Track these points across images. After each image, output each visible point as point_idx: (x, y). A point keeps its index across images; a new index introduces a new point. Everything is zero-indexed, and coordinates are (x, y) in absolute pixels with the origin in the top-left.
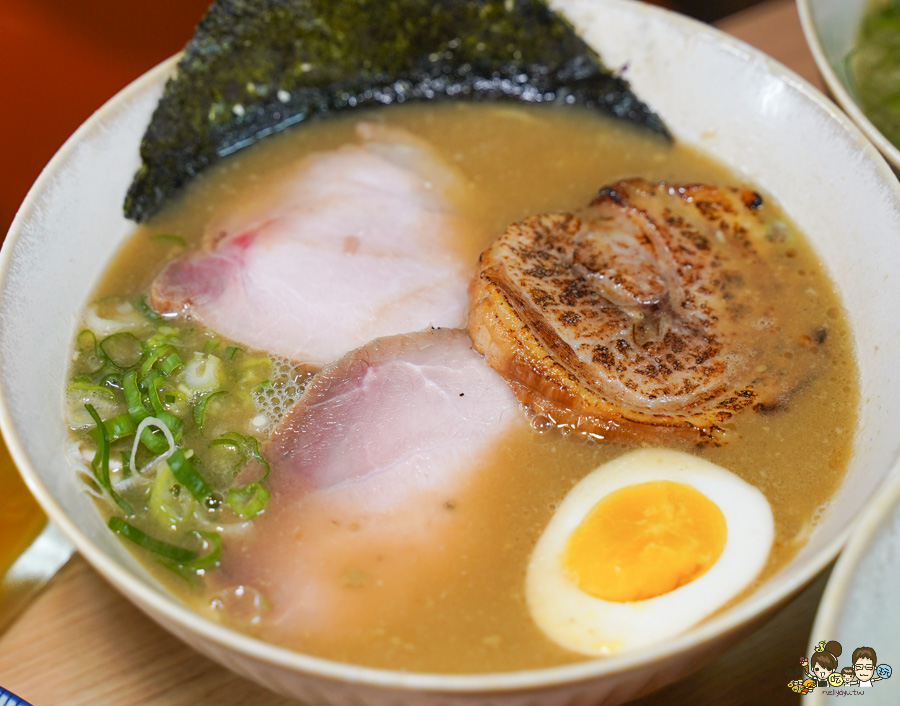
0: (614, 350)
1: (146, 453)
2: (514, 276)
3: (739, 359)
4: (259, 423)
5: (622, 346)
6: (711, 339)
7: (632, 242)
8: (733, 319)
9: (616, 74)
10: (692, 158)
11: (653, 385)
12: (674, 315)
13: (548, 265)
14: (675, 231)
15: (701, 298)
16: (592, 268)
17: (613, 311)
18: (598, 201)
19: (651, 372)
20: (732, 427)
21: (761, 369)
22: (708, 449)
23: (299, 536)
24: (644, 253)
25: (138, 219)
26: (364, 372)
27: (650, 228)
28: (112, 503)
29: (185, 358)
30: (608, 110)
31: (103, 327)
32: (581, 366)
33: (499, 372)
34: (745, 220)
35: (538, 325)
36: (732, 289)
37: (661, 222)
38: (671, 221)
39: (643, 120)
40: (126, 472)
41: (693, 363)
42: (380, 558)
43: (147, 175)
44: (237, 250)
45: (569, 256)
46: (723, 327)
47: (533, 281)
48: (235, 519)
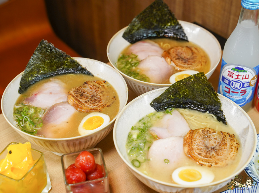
0: (87, 102)
1: (25, 121)
2: (73, 94)
3: (104, 101)
4: (40, 116)
5: (88, 101)
6: (100, 99)
7: (89, 89)
8: (103, 96)
9: (85, 68)
10: (96, 78)
11: (93, 105)
12: (95, 97)
13: (78, 92)
14: (95, 87)
15: (99, 94)
16: (84, 92)
17: (87, 97)
18: (84, 84)
19: (93, 104)
20: (104, 109)
21: (107, 102)
22: (101, 112)
23: (48, 128)
24: (91, 90)
25: (20, 94)
26: (54, 108)
27: (91, 87)
28: (22, 128)
29: (29, 109)
30: (84, 73)
31: (17, 107)
32: (83, 104)
33: (72, 106)
34: (104, 84)
35: (77, 99)
36: (103, 93)
37: (92, 86)
38: (94, 85)
39: (89, 74)
40: (23, 124)
41: (98, 102)
42: (59, 130)
43: (21, 88)
44: (35, 96)
45: (81, 91)
46: (102, 98)
47: (76, 94)
48: (39, 127)
